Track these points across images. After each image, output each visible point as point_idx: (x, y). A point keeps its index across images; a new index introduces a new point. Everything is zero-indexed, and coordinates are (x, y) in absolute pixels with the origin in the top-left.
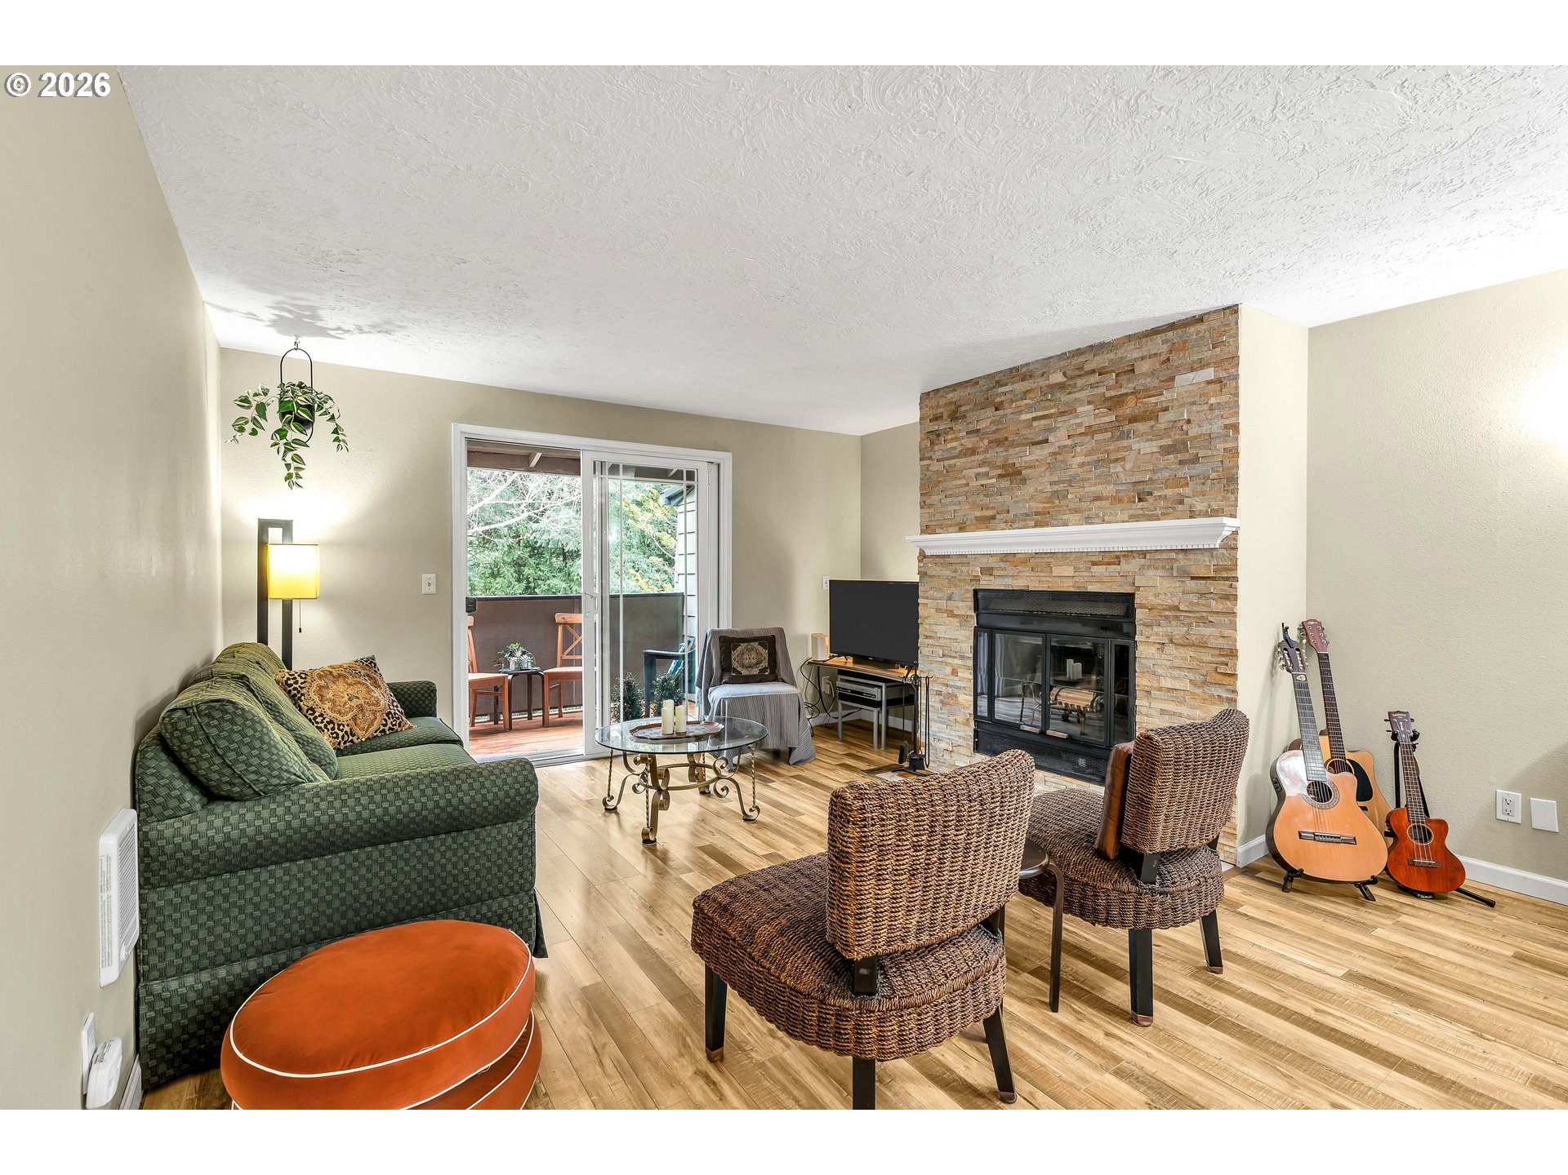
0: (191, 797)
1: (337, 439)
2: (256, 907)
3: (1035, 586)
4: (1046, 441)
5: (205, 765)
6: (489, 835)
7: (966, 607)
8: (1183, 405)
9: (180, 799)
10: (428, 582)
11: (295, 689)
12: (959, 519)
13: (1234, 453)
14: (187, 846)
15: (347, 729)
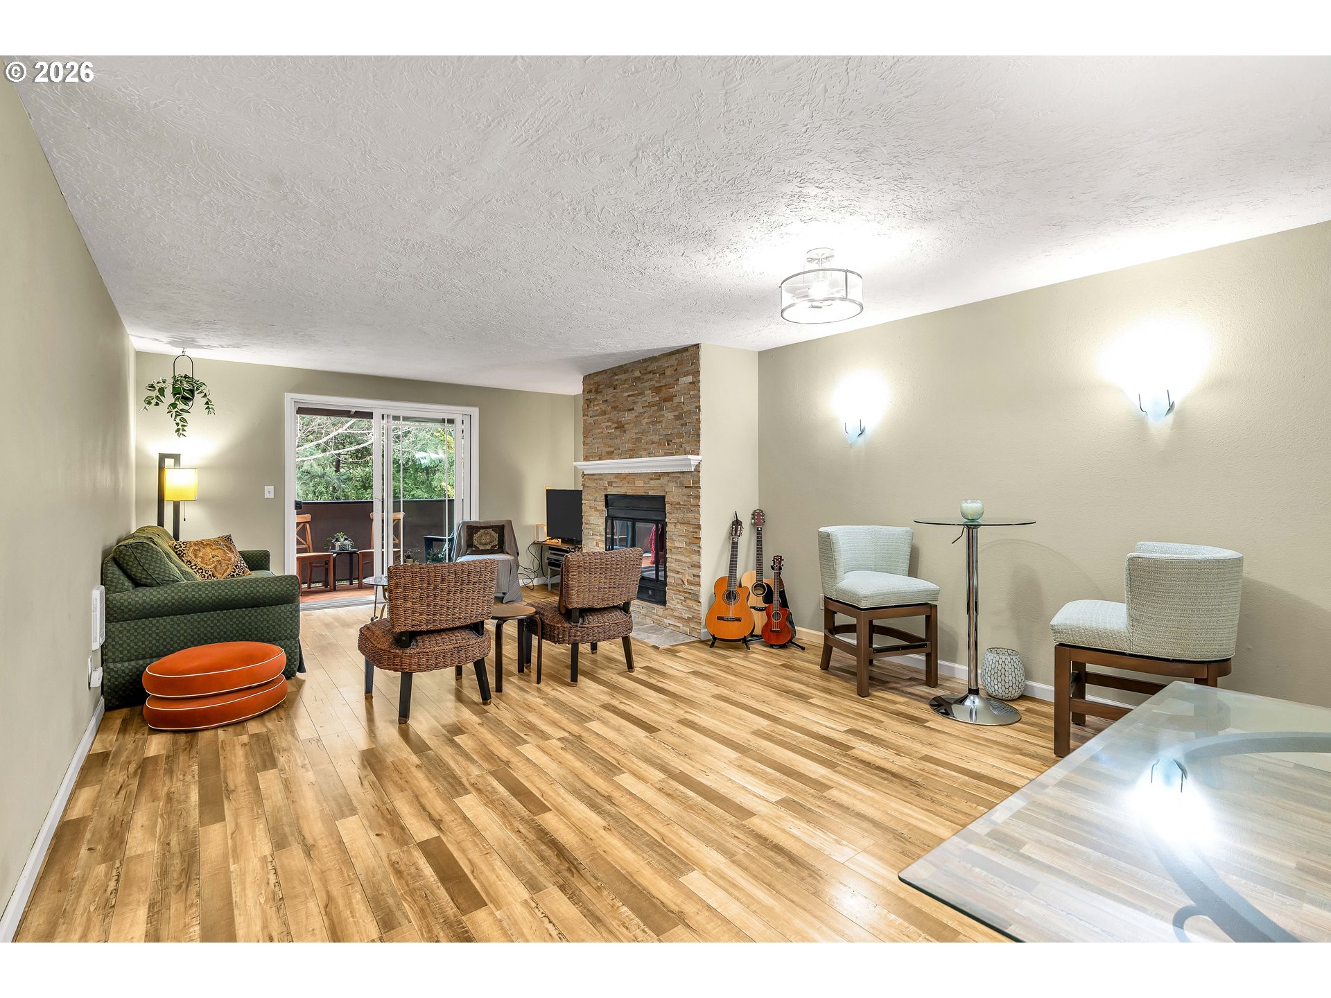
0: (128, 584)
1: (208, 408)
2: (157, 634)
3: (630, 492)
4: (633, 409)
5: (135, 570)
6: (274, 610)
7: (601, 505)
8: (681, 394)
9: (123, 584)
10: (269, 492)
11: (180, 550)
12: (599, 453)
13: (698, 421)
14: (126, 604)
15: (210, 573)
